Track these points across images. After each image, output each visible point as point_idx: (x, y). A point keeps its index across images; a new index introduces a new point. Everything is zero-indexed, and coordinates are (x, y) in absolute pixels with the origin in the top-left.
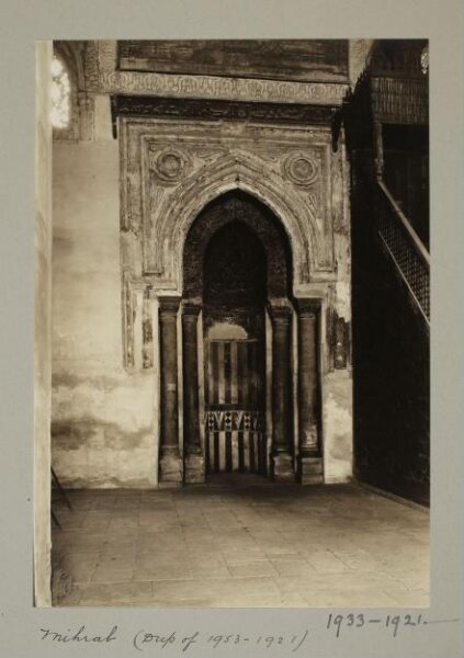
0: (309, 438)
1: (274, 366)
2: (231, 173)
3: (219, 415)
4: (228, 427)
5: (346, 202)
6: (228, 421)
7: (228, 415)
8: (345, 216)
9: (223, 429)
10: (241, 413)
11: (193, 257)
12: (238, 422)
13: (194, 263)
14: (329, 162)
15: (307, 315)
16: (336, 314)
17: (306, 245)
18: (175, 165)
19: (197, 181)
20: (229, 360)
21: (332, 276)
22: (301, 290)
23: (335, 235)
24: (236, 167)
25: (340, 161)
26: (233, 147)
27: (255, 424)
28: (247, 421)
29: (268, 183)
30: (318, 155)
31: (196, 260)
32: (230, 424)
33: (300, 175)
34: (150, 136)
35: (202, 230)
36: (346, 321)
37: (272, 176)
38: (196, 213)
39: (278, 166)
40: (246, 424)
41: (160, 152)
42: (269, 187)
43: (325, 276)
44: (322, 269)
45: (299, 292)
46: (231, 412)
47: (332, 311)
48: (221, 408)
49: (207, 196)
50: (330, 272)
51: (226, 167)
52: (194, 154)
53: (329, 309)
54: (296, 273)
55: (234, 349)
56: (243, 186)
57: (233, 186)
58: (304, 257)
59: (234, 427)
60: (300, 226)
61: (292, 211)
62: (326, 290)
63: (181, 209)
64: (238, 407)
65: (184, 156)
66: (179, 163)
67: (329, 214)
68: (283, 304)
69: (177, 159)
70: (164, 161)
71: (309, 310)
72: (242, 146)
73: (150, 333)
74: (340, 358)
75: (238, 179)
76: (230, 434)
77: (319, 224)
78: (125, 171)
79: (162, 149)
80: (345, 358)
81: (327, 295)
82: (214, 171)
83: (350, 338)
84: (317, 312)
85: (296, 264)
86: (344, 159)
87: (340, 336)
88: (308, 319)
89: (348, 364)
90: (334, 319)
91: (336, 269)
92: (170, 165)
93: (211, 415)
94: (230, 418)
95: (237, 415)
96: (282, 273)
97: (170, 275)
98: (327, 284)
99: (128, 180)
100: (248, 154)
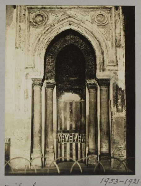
0: (104, 146)
1: (89, 112)
2: (67, 22)
3: (67, 135)
4: (71, 141)
5: (123, 33)
6: (71, 138)
7: (71, 135)
8: (122, 39)
9: (68, 142)
10: (77, 135)
11: (51, 61)
12: (75, 139)
13: (51, 64)
14: (113, 15)
15: (103, 87)
16: (117, 86)
17: (103, 53)
18: (41, 19)
19: (51, 26)
20: (72, 110)
21: (116, 68)
22: (100, 75)
23: (117, 48)
24: (70, 19)
25: (119, 14)
26: (68, 10)
27: (83, 140)
28: (79, 138)
29: (84, 25)
30: (109, 12)
31: (52, 62)
32: (72, 140)
33: (99, 21)
34: (30, 7)
35: (55, 49)
36: (122, 89)
37: (86, 22)
38: (50, 40)
39: (89, 18)
40: (79, 139)
41: (34, 14)
42: (85, 28)
43: (112, 68)
44: (110, 64)
45: (99, 76)
46: (72, 134)
47: (115, 85)
48: (68, 132)
49: (56, 32)
50: (115, 66)
51: (65, 19)
52: (50, 14)
53: (114, 84)
54: (98, 67)
55: (74, 105)
56: (73, 27)
57: (68, 27)
58: (102, 59)
59: (74, 141)
60: (100, 45)
61: (96, 38)
62: (113, 75)
63: (43, 39)
64: (76, 132)
65: (45, 15)
66: (43, 18)
67: (114, 38)
68: (93, 82)
69: (42, 16)
70: (36, 17)
71: (104, 84)
72: (73, 9)
73: (27, 95)
74: (120, 108)
75: (70, 24)
76: (72, 144)
77: (109, 43)
78: (18, 22)
79: (35, 12)
80: (122, 107)
81: (113, 77)
82: (59, 21)
83: (125, 98)
84: (108, 85)
85: (98, 63)
86: (121, 13)
87: (120, 97)
88: (104, 88)
89: (123, 110)
90: (117, 88)
91: (117, 65)
92: (39, 19)
93: (63, 135)
94: (72, 137)
95: (74, 135)
96: (92, 68)
97: (37, 69)
98: (113, 72)
99: (20, 26)
100: (75, 13)
